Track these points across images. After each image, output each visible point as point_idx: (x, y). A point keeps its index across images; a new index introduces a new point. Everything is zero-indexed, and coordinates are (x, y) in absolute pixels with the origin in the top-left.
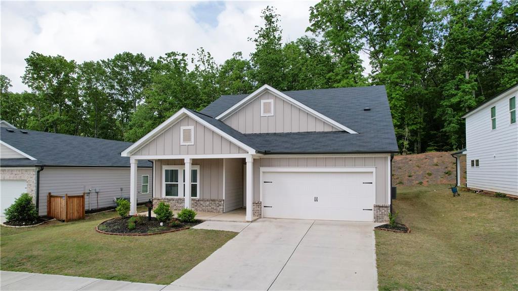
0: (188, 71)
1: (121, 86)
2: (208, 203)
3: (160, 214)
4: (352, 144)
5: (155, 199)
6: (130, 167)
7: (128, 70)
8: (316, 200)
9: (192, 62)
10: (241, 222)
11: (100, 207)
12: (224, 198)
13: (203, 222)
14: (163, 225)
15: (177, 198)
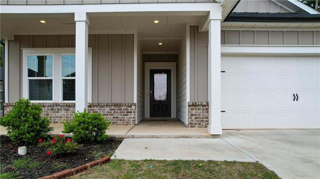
2: (107, 109)
3: (18, 127)
8: (296, 98)
10: (199, 137)
12: (135, 101)
13: (121, 142)
14: (28, 153)
15: (51, 104)
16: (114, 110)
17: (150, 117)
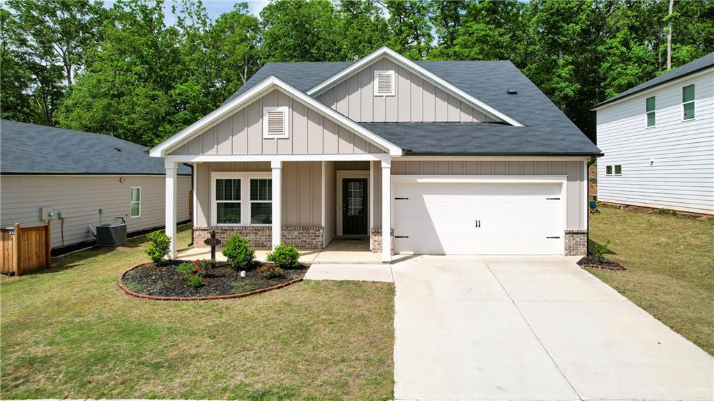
0: (165, 26)
1: (41, 42)
4: (528, 141)
5: (198, 230)
6: (165, 174)
7: (56, 16)
8: (478, 225)
9: (174, 13)
11: (67, 243)
12: (323, 225)
13: (309, 267)
14: (246, 276)
15: (240, 227)
16: (302, 233)
17: (343, 234)
